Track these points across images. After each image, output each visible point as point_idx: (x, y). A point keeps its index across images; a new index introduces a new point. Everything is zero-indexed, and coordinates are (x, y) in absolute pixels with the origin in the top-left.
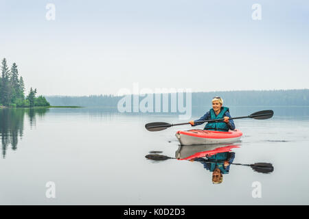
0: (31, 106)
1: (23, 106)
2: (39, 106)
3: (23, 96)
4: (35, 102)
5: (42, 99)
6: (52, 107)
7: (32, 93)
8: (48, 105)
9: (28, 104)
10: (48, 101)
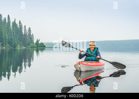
0: (37, 47)
1: (33, 47)
2: (41, 47)
3: (33, 43)
4: (39, 45)
5: (42, 44)
6: (47, 47)
7: (38, 41)
8: (45, 46)
9: (36, 46)
10: (45, 45)
